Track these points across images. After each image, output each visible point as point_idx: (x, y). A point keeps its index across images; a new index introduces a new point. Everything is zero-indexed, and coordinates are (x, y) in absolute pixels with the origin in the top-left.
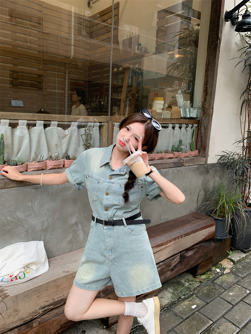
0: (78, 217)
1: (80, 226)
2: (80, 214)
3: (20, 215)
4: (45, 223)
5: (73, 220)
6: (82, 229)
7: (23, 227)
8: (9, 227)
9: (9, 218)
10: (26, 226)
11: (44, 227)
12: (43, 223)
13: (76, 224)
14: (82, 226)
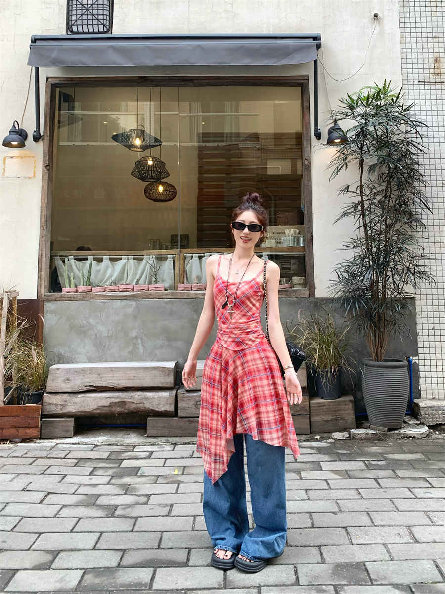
0: (138, 332)
1: (140, 340)
2: (140, 330)
3: (92, 321)
4: (110, 331)
5: (134, 334)
6: (142, 344)
7: (94, 330)
8: (84, 329)
9: (84, 322)
10: (96, 331)
11: (109, 334)
12: (108, 331)
13: (136, 337)
14: (142, 341)
